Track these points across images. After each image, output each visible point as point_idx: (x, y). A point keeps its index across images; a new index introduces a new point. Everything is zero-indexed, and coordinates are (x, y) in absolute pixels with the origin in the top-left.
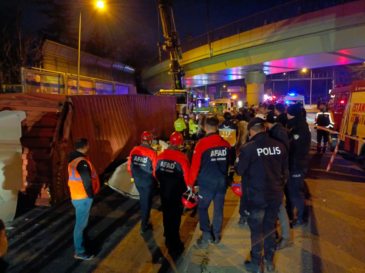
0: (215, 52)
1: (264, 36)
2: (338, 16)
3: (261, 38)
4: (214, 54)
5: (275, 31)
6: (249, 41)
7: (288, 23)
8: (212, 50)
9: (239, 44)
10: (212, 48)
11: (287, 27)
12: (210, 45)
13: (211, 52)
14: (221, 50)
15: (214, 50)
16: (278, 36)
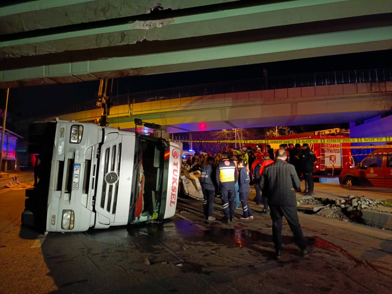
0: (134, 112)
1: (182, 105)
2: (233, 99)
3: (180, 106)
4: (134, 114)
5: (191, 103)
6: (169, 107)
7: (201, 99)
8: (132, 110)
9: (160, 108)
10: (131, 108)
11: (201, 101)
12: (130, 106)
13: (131, 111)
14: (142, 111)
15: (134, 110)
16: (193, 107)
